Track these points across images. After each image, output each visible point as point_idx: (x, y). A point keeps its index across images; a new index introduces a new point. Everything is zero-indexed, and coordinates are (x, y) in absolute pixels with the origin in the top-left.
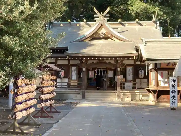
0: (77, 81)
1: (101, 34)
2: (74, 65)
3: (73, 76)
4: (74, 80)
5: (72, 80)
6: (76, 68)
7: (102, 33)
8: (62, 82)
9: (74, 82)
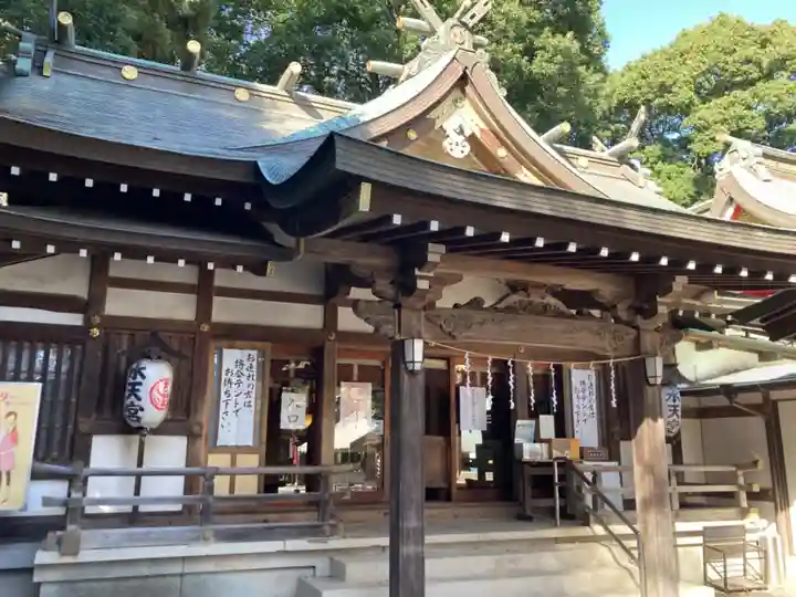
0: (252, 461)
1: (454, 137)
2: (235, 334)
3: (231, 418)
4: (235, 451)
5: (214, 448)
6: (254, 353)
7: (461, 132)
8: (140, 464)
9: (233, 462)
